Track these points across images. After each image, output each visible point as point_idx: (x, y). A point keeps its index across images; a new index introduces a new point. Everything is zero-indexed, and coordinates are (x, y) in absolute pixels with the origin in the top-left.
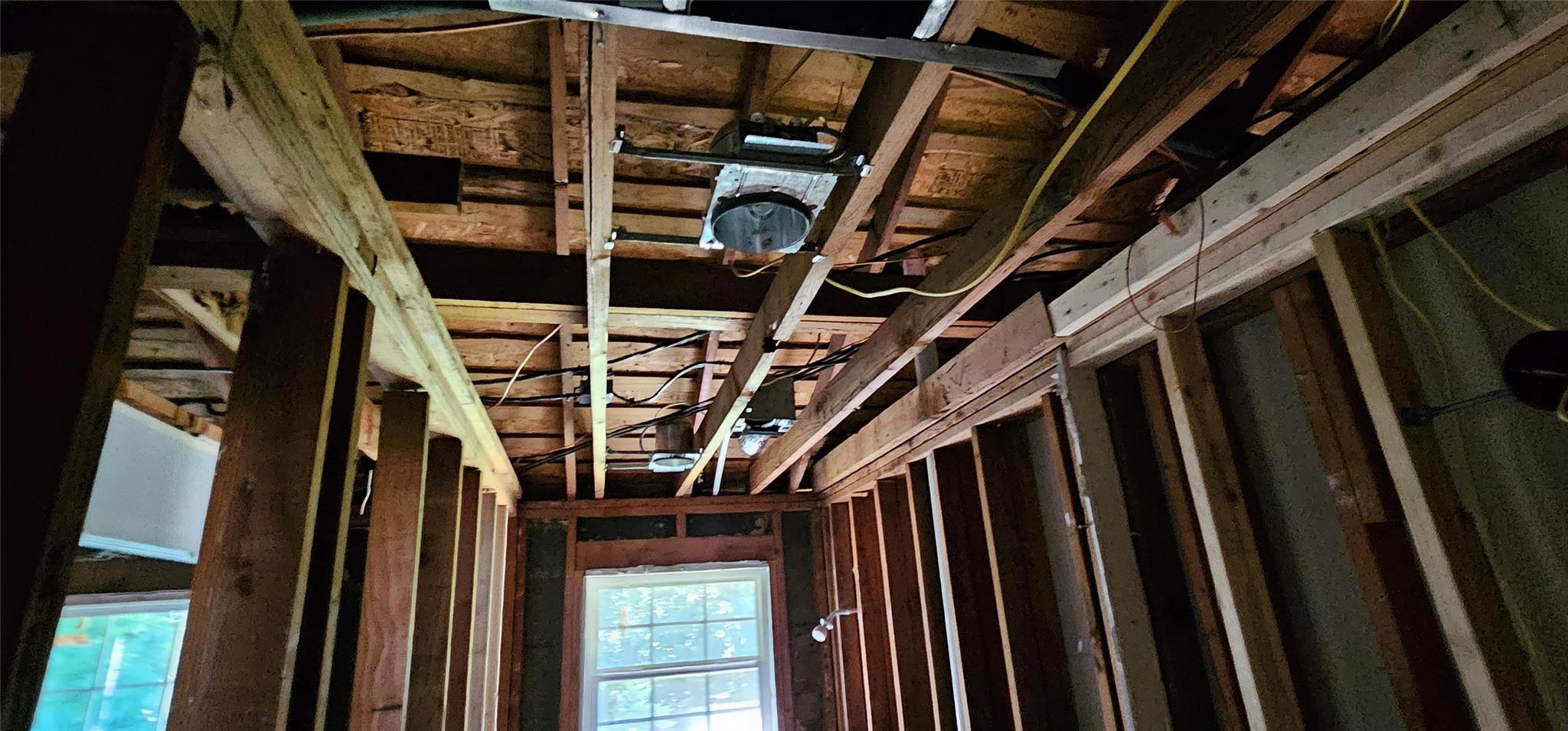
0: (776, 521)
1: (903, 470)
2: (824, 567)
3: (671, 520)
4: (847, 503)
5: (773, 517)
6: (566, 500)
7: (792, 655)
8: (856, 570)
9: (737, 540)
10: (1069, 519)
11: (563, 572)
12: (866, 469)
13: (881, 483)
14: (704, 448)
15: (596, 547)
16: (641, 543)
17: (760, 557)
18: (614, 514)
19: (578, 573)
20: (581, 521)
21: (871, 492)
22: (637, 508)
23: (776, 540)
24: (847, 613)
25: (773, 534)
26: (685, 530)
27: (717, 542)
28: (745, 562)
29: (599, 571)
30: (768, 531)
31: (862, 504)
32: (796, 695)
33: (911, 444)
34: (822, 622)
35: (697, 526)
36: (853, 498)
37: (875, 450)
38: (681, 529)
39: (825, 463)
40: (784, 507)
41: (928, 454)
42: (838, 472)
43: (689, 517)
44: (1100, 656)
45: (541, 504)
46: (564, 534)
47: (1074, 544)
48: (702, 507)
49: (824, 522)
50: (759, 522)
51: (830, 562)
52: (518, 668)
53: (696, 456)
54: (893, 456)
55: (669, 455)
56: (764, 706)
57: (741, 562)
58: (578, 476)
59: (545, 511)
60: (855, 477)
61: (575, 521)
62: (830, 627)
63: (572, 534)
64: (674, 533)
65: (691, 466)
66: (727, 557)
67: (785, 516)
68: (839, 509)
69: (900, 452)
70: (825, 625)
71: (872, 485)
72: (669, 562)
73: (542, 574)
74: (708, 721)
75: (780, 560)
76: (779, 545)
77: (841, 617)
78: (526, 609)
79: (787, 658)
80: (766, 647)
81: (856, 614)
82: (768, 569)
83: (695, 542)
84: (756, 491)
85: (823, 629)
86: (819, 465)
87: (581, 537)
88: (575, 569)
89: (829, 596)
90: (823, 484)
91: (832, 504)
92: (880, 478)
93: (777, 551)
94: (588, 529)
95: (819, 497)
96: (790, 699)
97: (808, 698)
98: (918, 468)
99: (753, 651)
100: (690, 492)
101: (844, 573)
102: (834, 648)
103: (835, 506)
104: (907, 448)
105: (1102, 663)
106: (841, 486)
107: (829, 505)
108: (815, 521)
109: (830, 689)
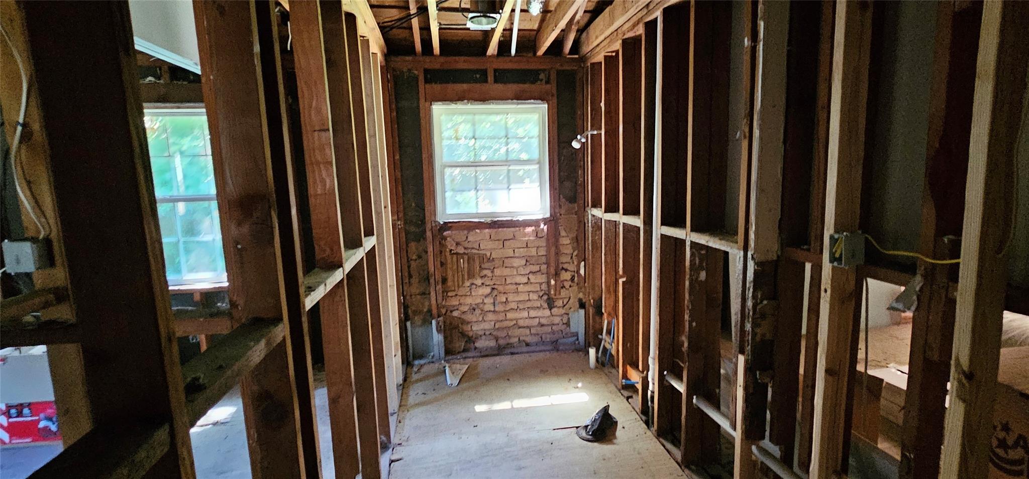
0: (553, 76)
1: (640, 30)
2: (583, 105)
3: (484, 73)
4: (601, 63)
5: (552, 72)
6: (416, 55)
7: (559, 160)
8: (602, 105)
9: (526, 86)
10: (747, 42)
11: (418, 103)
12: (615, 33)
13: (625, 42)
14: (502, 10)
15: (437, 87)
16: (465, 86)
17: (542, 98)
18: (446, 67)
19: (427, 104)
20: (426, 71)
21: (617, 52)
22: (462, 63)
23: (552, 87)
24: (595, 132)
25: (551, 84)
26: (493, 79)
27: (514, 87)
28: (532, 101)
29: (440, 103)
30: (547, 82)
31: (611, 60)
32: (561, 182)
33: (647, 8)
34: (579, 137)
35: (501, 76)
36: (605, 57)
37: (623, 15)
38: (491, 78)
39: (588, 33)
40: (558, 66)
41: (658, 14)
42: (597, 37)
43: (495, 71)
44: (747, 130)
45: (399, 58)
46: (416, 79)
47: (747, 58)
48: (504, 65)
49: (585, 76)
50: (542, 76)
51: (587, 103)
52: (397, 157)
53: (497, 16)
54: (635, 19)
55: (479, 14)
56: (541, 185)
57: (529, 101)
58: (422, 40)
59: (403, 63)
60: (608, 40)
61: (422, 70)
62: (584, 140)
63: (421, 78)
64: (486, 81)
65: (494, 26)
66: (520, 97)
67: (559, 73)
68: (596, 67)
69: (639, 15)
70: (580, 139)
71: (617, 46)
72: (483, 99)
73: (404, 104)
74: (509, 193)
75: (555, 100)
76: (554, 91)
77: (592, 135)
78: (398, 124)
79: (556, 160)
80: (544, 152)
81: (601, 134)
82: (546, 106)
83: (500, 87)
84: (541, 52)
85: (579, 141)
86: (584, 35)
87: (427, 81)
88: (426, 101)
89: (585, 124)
90: (585, 49)
91: (591, 64)
92: (624, 38)
93: (553, 96)
94: (432, 76)
95: (583, 59)
96: (557, 184)
97: (567, 184)
98: (651, 26)
99: (536, 155)
100: (496, 53)
101: (596, 110)
102: (586, 156)
103: (593, 64)
104: (645, 11)
105: (747, 134)
106: (598, 49)
107: (589, 64)
108: (579, 75)
109: (582, 179)
